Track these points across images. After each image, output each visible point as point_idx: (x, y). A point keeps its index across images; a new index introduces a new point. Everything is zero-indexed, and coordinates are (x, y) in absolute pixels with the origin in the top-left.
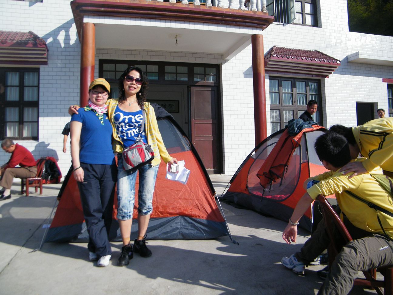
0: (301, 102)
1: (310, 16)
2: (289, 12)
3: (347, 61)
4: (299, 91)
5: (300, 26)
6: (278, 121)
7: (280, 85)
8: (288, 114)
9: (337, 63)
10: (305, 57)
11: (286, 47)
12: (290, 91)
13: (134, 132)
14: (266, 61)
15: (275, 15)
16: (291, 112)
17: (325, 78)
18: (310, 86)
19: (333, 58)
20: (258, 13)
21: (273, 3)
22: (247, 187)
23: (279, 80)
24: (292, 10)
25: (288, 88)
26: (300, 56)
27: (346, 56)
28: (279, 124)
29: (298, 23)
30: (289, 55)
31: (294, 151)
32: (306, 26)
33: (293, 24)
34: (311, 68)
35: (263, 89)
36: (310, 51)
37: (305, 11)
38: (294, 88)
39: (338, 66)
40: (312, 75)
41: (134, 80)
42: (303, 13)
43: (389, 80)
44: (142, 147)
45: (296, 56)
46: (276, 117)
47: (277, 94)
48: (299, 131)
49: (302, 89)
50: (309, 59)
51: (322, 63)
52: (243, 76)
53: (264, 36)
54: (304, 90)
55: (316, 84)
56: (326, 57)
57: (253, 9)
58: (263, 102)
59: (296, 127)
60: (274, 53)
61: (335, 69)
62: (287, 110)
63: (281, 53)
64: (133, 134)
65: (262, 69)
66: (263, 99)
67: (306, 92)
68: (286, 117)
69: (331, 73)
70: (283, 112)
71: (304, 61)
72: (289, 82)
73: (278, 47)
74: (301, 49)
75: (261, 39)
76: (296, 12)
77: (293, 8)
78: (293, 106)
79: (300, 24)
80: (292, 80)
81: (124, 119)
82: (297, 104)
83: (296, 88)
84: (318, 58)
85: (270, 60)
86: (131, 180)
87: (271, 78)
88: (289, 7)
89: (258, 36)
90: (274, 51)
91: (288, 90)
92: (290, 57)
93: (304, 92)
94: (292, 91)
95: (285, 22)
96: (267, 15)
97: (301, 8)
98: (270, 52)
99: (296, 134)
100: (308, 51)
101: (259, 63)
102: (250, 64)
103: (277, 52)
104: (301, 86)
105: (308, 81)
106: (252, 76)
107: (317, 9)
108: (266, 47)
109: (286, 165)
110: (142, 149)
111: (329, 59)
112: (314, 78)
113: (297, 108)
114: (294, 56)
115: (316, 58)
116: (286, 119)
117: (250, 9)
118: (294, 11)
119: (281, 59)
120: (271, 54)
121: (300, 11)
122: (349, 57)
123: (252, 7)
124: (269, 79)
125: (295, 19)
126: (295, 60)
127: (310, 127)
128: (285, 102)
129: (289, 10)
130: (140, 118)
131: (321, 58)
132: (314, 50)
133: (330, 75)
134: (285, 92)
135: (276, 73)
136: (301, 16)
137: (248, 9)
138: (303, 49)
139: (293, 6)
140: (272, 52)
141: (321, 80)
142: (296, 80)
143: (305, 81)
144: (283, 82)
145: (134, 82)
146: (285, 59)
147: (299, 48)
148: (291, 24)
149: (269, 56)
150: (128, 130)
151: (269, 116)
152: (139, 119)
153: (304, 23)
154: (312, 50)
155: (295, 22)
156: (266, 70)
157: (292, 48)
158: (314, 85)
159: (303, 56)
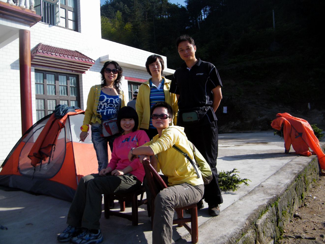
0: (63, 92)
1: (72, 22)
2: (55, 16)
3: (100, 61)
4: (61, 83)
5: (64, 29)
6: (43, 109)
7: (45, 78)
8: (51, 103)
9: (92, 62)
10: (67, 55)
11: (50, 45)
12: (53, 83)
14: (33, 55)
15: (42, 16)
16: (54, 101)
17: (83, 73)
18: (70, 79)
19: (89, 58)
20: (26, 10)
21: (41, 5)
22: (18, 169)
23: (43, 73)
24: (57, 14)
25: (51, 80)
26: (63, 54)
27: (99, 58)
28: (44, 111)
29: (61, 25)
30: (53, 52)
31: (60, 132)
32: (68, 29)
33: (58, 26)
34: (72, 65)
35: (29, 79)
36: (71, 51)
37: (68, 17)
38: (57, 81)
39: (93, 65)
40: (72, 70)
42: (66, 18)
43: (129, 78)
45: (59, 53)
46: (41, 106)
47: (42, 86)
48: (64, 115)
49: (64, 82)
50: (70, 56)
51: (80, 61)
52: (10, 67)
53: (31, 33)
54: (65, 82)
55: (75, 78)
56: (83, 56)
57: (21, 5)
58: (29, 91)
59: (62, 111)
60: (39, 49)
61: (90, 67)
62: (51, 100)
63: (46, 49)
65: (28, 62)
66: (29, 88)
67: (67, 85)
68: (50, 105)
69: (87, 70)
70: (47, 101)
71: (66, 58)
72: (53, 75)
73: (44, 44)
74: (63, 48)
75: (28, 34)
76: (61, 17)
77: (58, 13)
78: (56, 96)
79: (63, 27)
80: (56, 74)
82: (60, 94)
83: (58, 81)
84: (78, 57)
85: (36, 55)
87: (36, 71)
88: (55, 12)
89: (25, 31)
90: (40, 48)
91: (52, 83)
92: (54, 53)
93: (65, 85)
94: (55, 84)
95: (51, 24)
96: (35, 13)
97: (65, 14)
98: (36, 48)
99: (62, 117)
100: (70, 50)
101: (25, 56)
102: (17, 57)
103: (42, 49)
104: (62, 78)
105: (69, 75)
106: (19, 68)
107: (77, 17)
108: (32, 44)
109: (54, 144)
111: (86, 58)
112: (74, 73)
113: (59, 98)
114: (57, 53)
115: (76, 56)
116: (50, 108)
117: (18, 5)
118: (59, 16)
119: (46, 55)
120: (37, 50)
121: (64, 17)
122: (101, 58)
123: (20, 4)
124: (35, 72)
125: (59, 22)
126: (58, 57)
127: (73, 111)
128: (49, 93)
129: (55, 14)
131: (79, 57)
132: (74, 50)
133: (86, 72)
134: (49, 84)
135: (42, 67)
136: (65, 21)
137: (17, 5)
138: (65, 49)
139: (58, 11)
140: (38, 48)
141: (79, 75)
142: (58, 74)
143: (66, 75)
144: (47, 75)
146: (50, 56)
147: (62, 47)
148: (56, 26)
149: (35, 51)
151: (34, 104)
153: (66, 27)
154: (72, 50)
155: (59, 24)
156: (32, 64)
157: (56, 47)
158: (73, 79)
159: (65, 54)
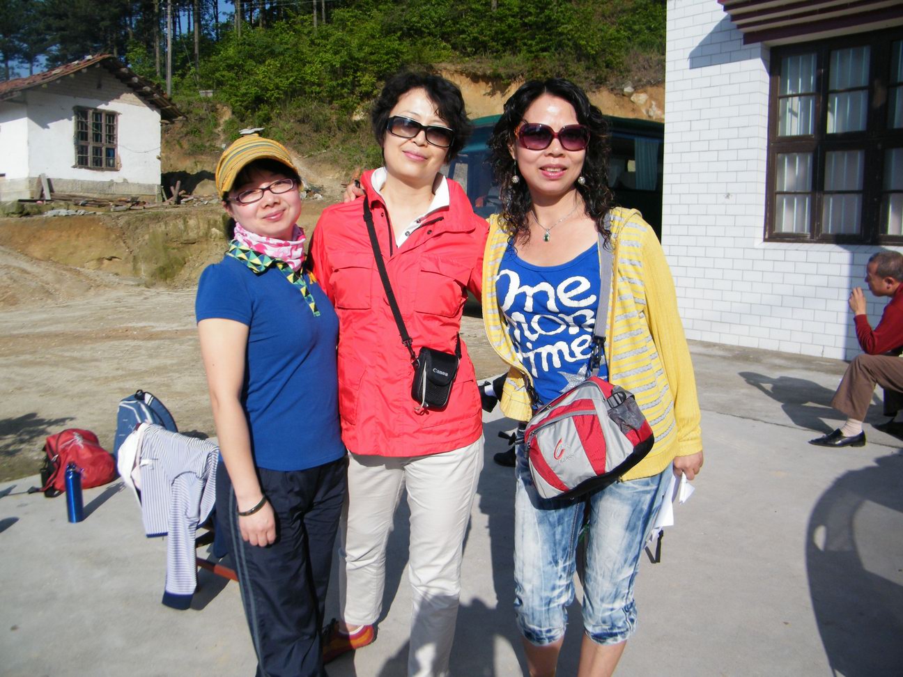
13: (560, 353)
41: (553, 137)
44: (594, 408)
64: (557, 363)
81: (521, 298)
86: (553, 526)
110: (594, 418)
130: (574, 293)
145: (556, 145)
150: (542, 341)
152: (572, 298)
